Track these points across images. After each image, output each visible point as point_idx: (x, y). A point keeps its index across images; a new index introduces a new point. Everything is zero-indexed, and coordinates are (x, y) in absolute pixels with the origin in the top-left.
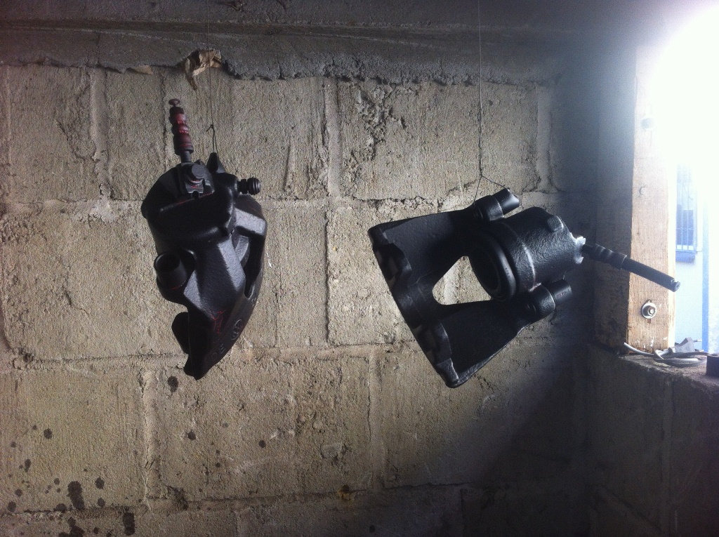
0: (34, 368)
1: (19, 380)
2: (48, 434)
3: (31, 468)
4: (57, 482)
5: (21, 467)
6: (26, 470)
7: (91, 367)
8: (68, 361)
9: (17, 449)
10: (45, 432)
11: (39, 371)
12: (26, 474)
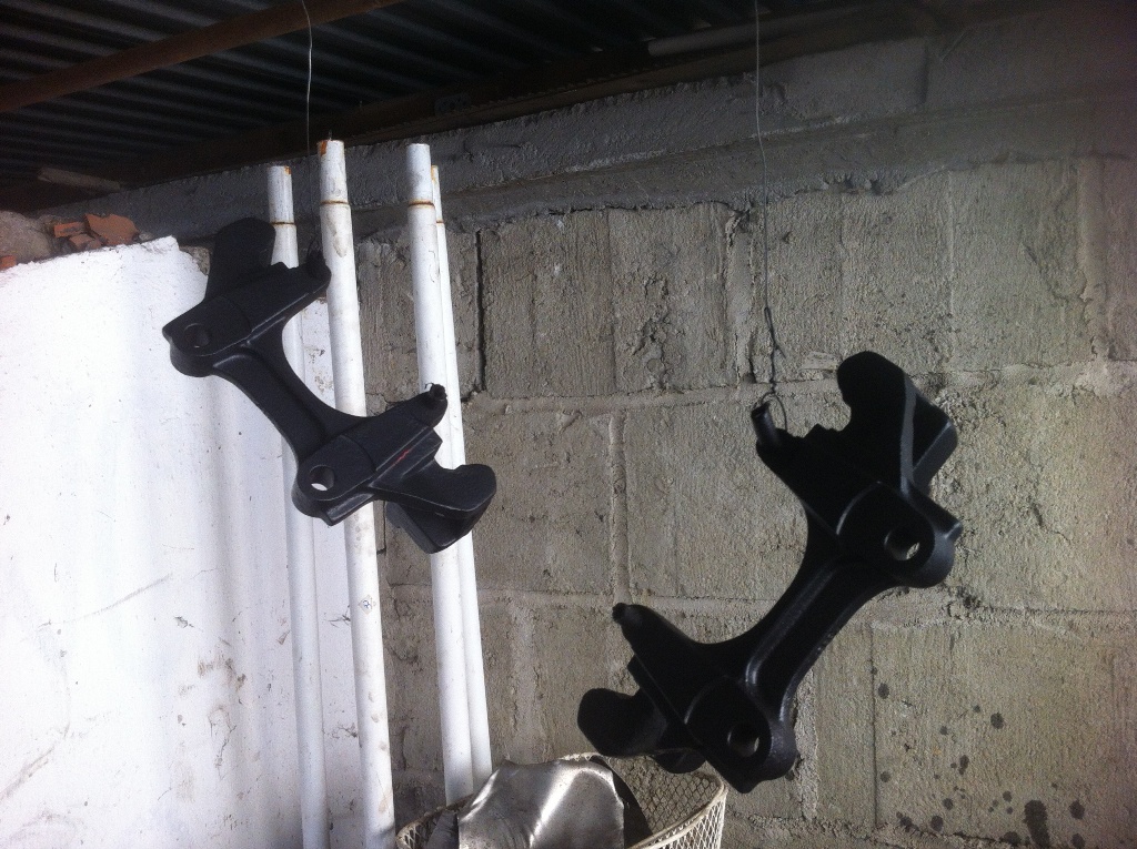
0: (981, 619)
1: (957, 636)
2: (997, 721)
3: (969, 770)
4: (1007, 796)
5: (954, 766)
6: (961, 772)
7: (1071, 625)
8: (1033, 612)
9: (949, 736)
10: (993, 716)
11: (987, 624)
12: (960, 778)
